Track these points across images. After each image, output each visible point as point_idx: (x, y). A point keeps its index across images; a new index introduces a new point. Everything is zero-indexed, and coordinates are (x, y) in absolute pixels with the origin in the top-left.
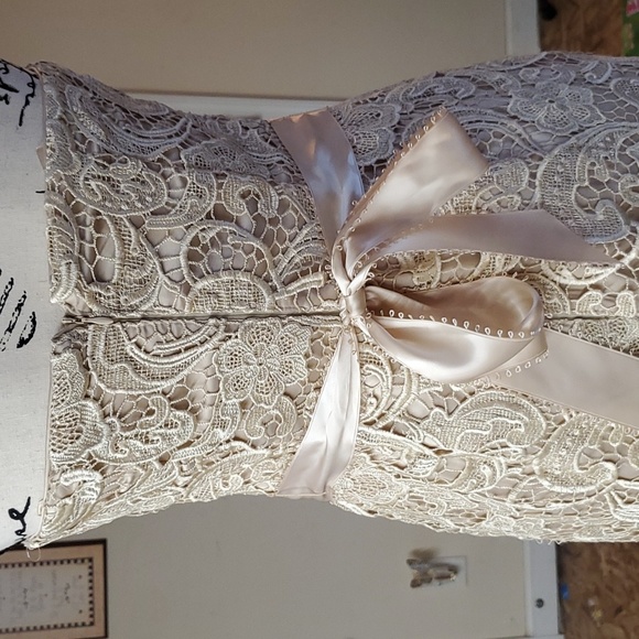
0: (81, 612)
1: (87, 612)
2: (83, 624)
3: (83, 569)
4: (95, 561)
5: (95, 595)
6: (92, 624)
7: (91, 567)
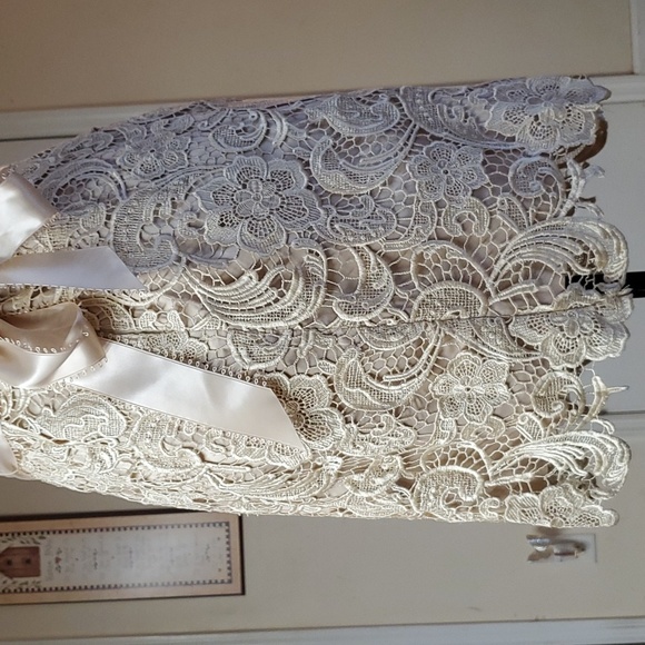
0: (220, 570)
1: (226, 571)
2: (223, 582)
3: (222, 532)
4: (231, 525)
5: (232, 555)
6: (230, 581)
7: (228, 531)
